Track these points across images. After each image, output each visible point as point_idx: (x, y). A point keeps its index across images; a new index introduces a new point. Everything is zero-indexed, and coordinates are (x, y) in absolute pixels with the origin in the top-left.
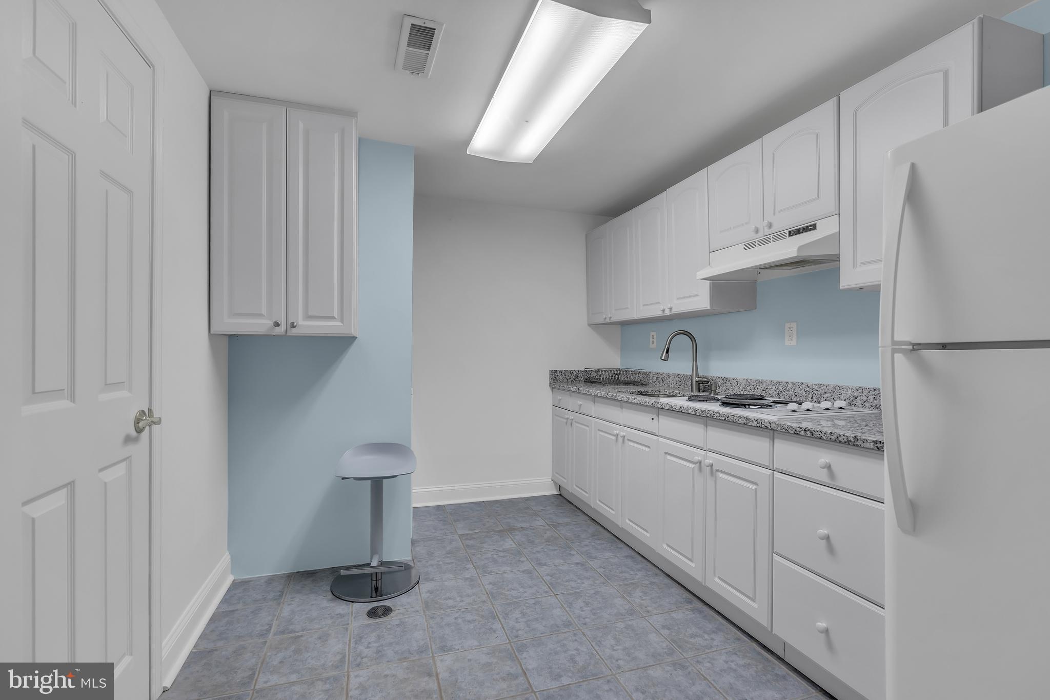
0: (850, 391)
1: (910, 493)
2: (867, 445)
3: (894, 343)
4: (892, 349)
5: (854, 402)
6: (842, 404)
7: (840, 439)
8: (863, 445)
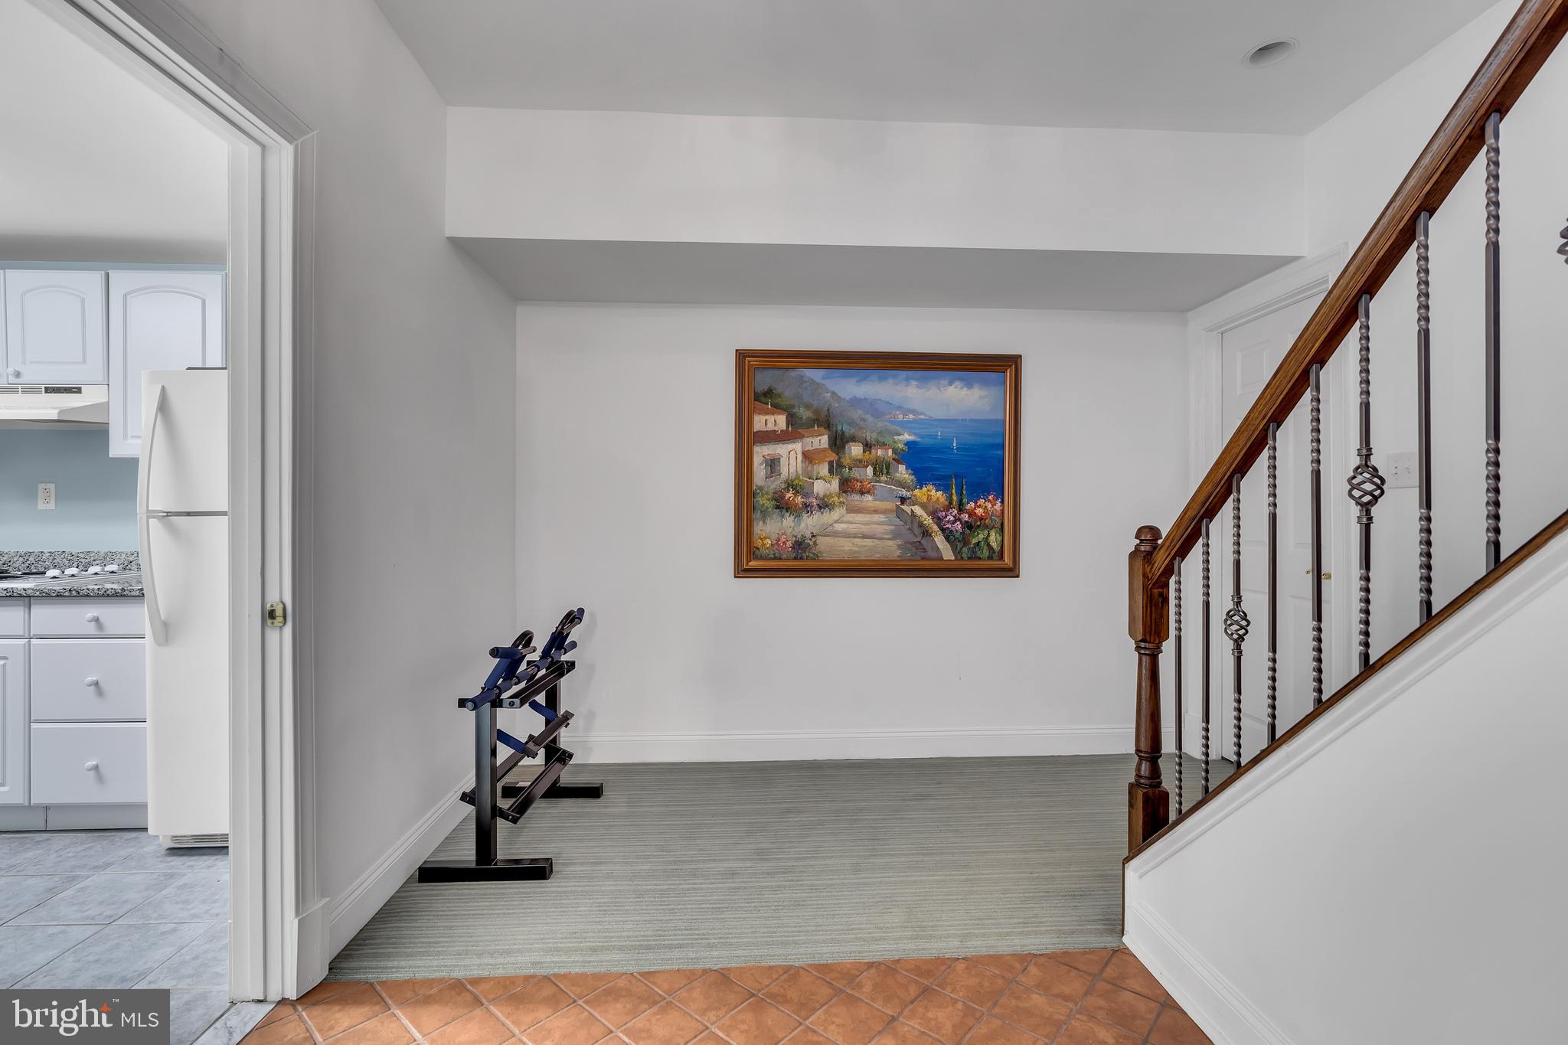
0: (124, 556)
1: (163, 617)
2: (133, 593)
3: (148, 511)
4: (147, 516)
5: (129, 566)
6: (114, 567)
7: (108, 592)
8: (130, 594)
